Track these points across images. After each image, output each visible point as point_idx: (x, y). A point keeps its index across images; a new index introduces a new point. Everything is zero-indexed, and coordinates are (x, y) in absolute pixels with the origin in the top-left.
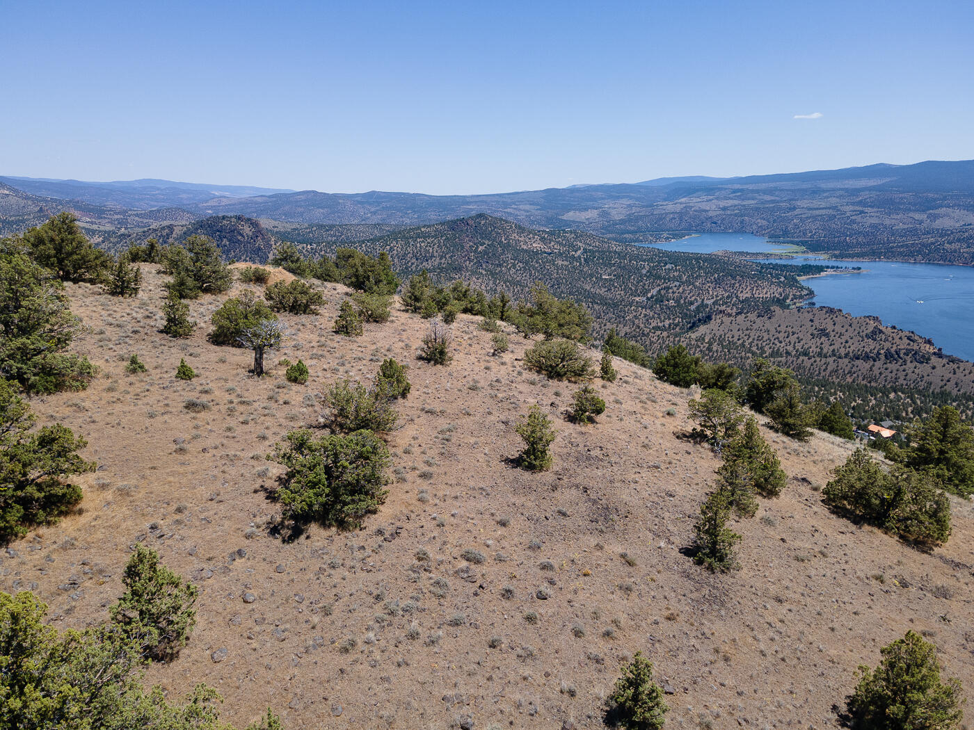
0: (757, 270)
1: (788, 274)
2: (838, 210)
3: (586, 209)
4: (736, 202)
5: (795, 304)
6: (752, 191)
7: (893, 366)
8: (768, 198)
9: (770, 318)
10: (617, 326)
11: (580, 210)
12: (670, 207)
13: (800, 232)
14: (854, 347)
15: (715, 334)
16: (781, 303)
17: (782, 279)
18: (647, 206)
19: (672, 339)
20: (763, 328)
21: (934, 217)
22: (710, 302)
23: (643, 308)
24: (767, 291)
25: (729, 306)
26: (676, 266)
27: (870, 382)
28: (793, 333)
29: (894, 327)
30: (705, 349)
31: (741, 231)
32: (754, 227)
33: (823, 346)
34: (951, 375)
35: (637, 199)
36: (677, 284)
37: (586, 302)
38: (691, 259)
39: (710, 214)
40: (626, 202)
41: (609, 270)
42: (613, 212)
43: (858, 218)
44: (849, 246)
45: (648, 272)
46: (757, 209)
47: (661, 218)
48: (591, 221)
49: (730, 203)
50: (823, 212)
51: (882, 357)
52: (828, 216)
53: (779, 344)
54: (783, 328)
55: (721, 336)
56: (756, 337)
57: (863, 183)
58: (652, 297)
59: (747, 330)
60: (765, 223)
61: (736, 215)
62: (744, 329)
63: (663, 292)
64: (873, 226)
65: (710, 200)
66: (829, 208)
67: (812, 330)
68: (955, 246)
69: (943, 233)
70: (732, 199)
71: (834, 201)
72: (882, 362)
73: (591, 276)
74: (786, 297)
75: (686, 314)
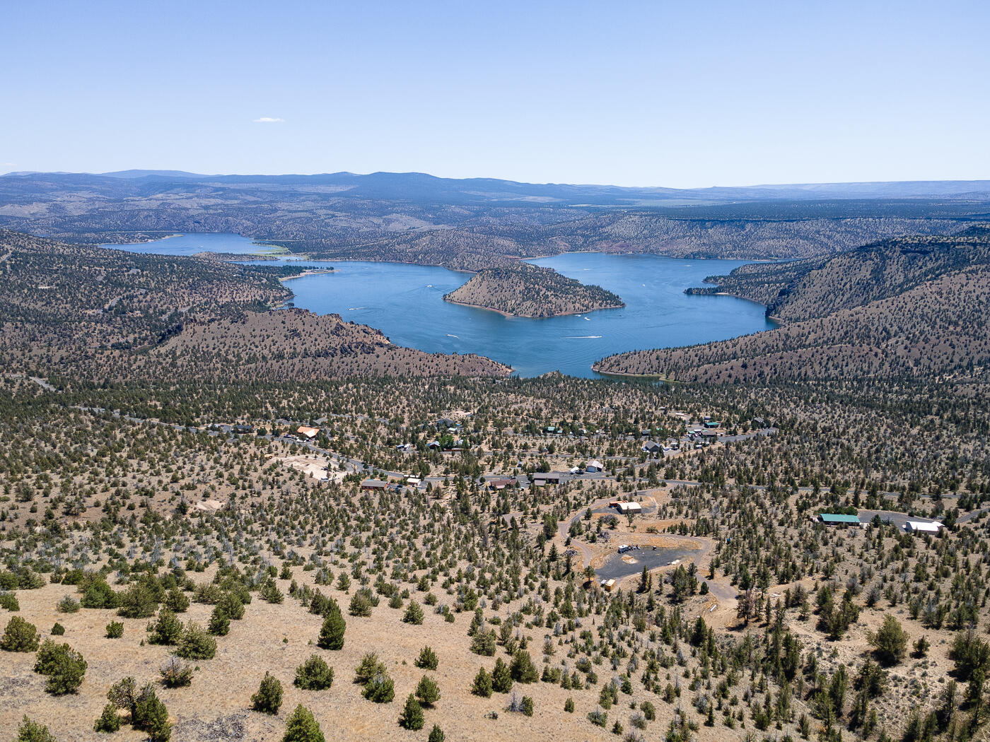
0: (240, 273)
1: (271, 275)
2: (314, 213)
3: (29, 202)
4: (219, 201)
5: (275, 305)
6: (234, 191)
7: (348, 359)
8: (252, 199)
9: (244, 323)
10: (49, 351)
11: (21, 203)
12: (143, 203)
13: (283, 233)
14: (323, 344)
15: (187, 346)
16: (260, 306)
17: (264, 281)
18: (115, 201)
19: (126, 359)
20: (238, 334)
21: (389, 222)
22: (184, 310)
23: (97, 322)
24: (248, 294)
25: (206, 313)
26: (142, 271)
27: (331, 377)
28: (268, 337)
29: (352, 323)
30: (168, 365)
31: (228, 231)
32: (240, 227)
33: (296, 346)
34: (391, 361)
35: (103, 192)
36: (143, 291)
37: (13, 321)
38: (163, 263)
39: (191, 212)
40: (86, 195)
41: (48, 278)
42: (70, 207)
43: (331, 221)
44: (325, 247)
45: (105, 279)
46: (240, 209)
47: (133, 215)
48: (38, 216)
49: (213, 201)
50: (302, 214)
51: (339, 352)
52: (306, 218)
53: (255, 349)
54: (257, 332)
55: (194, 347)
56: (232, 345)
57: (332, 189)
58: (111, 308)
59: (222, 337)
60: (249, 223)
61: (219, 215)
62: (219, 337)
63: (125, 302)
64: (344, 229)
65: (191, 198)
66: (306, 211)
67: (285, 332)
68: (402, 247)
69: (394, 235)
70: (214, 198)
71: (309, 204)
72: (339, 356)
73: (21, 286)
74: (266, 301)
75: (155, 326)
